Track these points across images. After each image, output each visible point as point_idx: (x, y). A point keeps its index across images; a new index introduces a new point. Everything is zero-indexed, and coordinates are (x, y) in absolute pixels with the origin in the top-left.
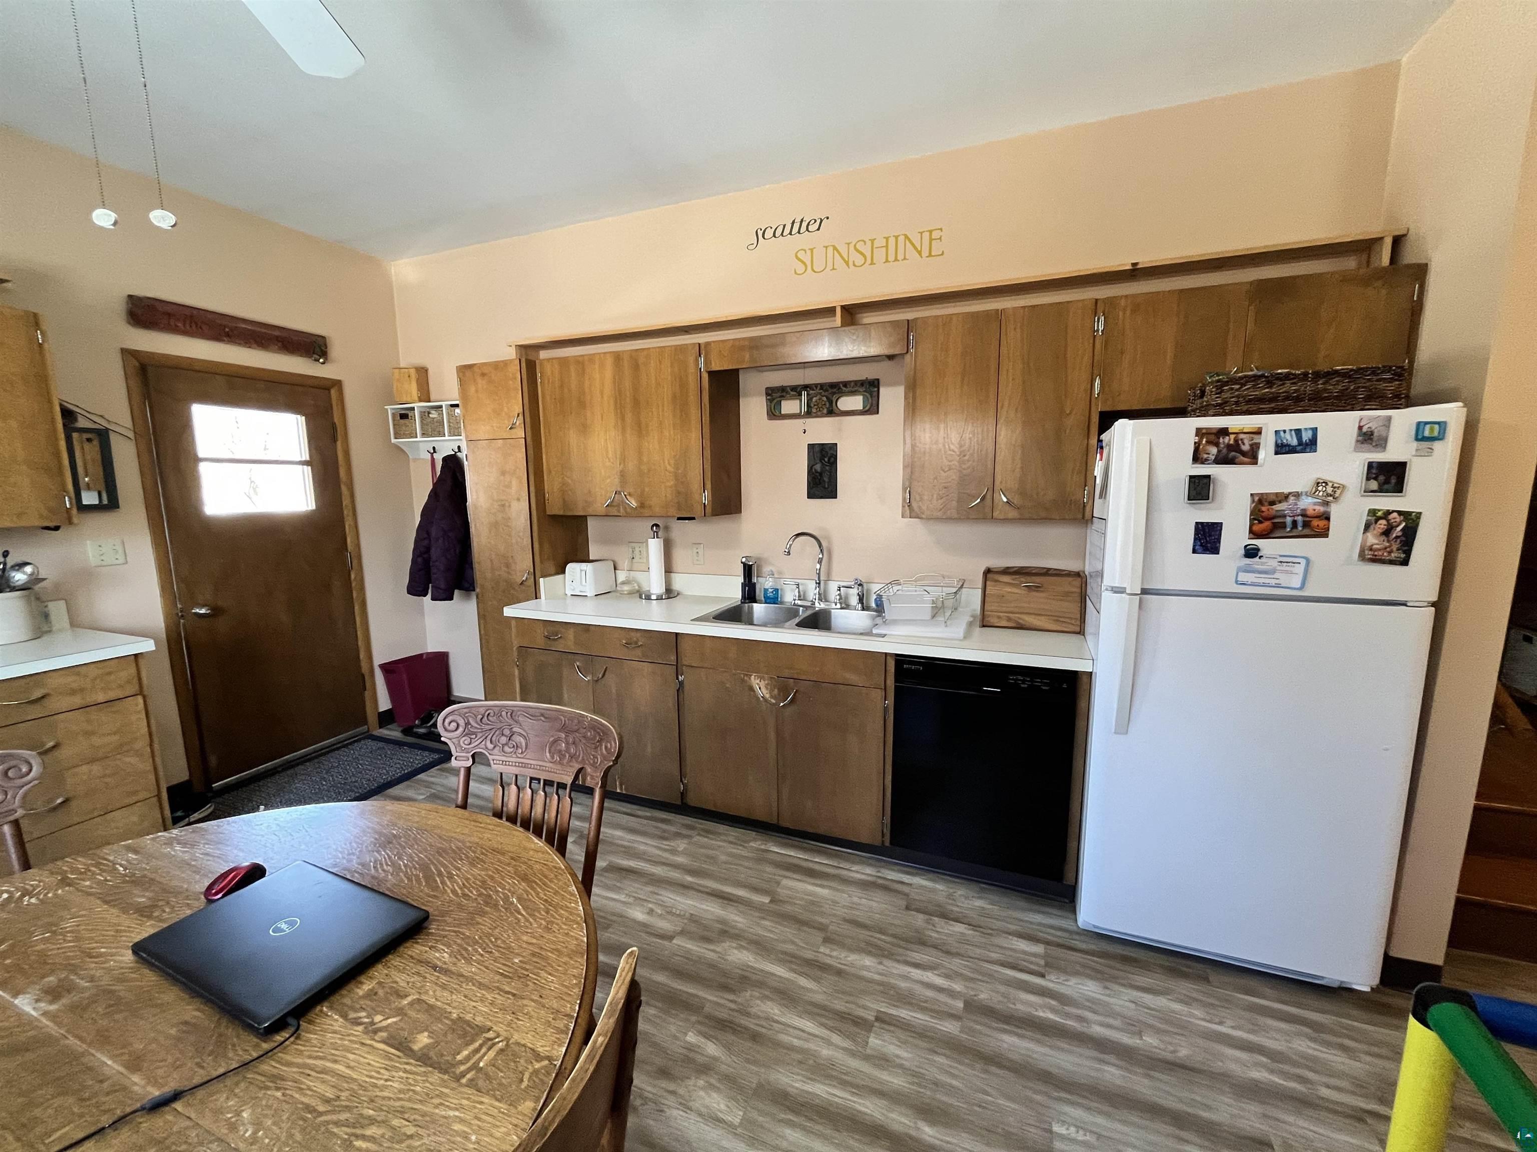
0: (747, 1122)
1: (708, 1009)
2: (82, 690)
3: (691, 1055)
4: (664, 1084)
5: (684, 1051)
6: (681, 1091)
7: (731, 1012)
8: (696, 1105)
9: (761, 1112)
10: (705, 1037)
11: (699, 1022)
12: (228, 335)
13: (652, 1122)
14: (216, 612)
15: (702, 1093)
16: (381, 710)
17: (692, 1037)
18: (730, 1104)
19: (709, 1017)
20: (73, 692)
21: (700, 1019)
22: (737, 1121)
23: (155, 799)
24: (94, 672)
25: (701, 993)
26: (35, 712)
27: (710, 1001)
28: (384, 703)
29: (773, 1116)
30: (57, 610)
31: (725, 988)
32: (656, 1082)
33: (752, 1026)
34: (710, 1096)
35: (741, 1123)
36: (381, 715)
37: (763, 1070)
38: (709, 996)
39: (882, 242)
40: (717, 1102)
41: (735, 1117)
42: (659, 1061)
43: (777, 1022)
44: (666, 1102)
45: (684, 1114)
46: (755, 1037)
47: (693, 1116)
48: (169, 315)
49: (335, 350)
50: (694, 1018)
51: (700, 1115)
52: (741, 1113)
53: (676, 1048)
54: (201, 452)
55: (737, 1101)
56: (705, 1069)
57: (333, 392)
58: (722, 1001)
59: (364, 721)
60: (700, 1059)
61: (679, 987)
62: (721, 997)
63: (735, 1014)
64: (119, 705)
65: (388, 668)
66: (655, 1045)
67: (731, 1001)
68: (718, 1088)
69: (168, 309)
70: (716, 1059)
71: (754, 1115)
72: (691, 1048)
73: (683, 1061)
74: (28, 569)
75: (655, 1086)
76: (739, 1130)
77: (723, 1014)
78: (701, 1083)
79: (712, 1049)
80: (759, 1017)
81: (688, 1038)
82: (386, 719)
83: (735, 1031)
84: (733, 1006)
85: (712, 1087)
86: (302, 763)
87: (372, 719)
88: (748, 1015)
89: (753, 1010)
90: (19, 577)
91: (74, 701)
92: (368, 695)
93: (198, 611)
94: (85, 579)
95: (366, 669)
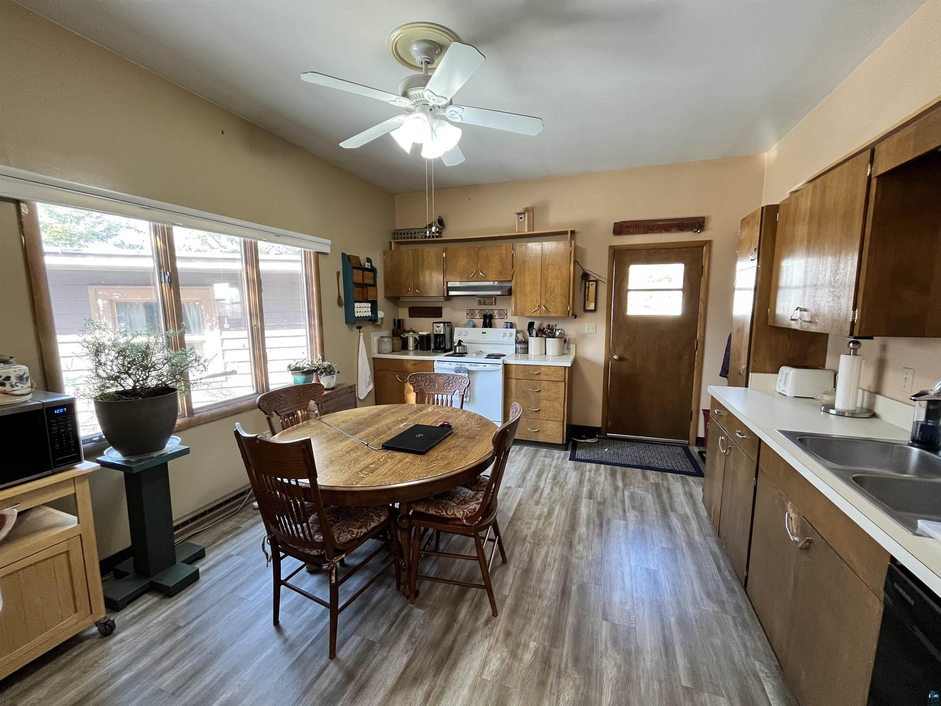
0: (484, 683)
1: (555, 650)
2: (549, 375)
3: (521, 647)
4: (502, 637)
5: (523, 642)
6: (499, 645)
7: (557, 666)
8: (492, 653)
9: (491, 692)
10: (535, 652)
11: (544, 647)
13: (480, 634)
14: (621, 359)
15: (499, 656)
16: (699, 437)
17: (533, 645)
18: (494, 672)
19: (550, 652)
20: (547, 374)
21: (547, 648)
22: (484, 677)
23: (562, 423)
25: (566, 645)
26: (537, 378)
27: (562, 651)
28: (701, 433)
29: (489, 698)
31: (576, 660)
32: (502, 632)
33: (550, 681)
34: (497, 660)
35: (483, 679)
37: (518, 690)
38: (567, 648)
40: (495, 664)
41: (487, 676)
42: (514, 630)
43: (558, 699)
44: (492, 638)
45: (486, 648)
46: (542, 683)
47: (485, 653)
48: (629, 227)
50: (547, 644)
51: (486, 657)
52: (489, 679)
53: (524, 638)
54: (630, 287)
55: (496, 676)
56: (514, 655)
57: (703, 248)
58: (564, 659)
60: (519, 652)
61: (567, 632)
62: (567, 659)
63: (557, 669)
66: (524, 626)
67: (566, 664)
68: (502, 664)
69: (629, 224)
70: (521, 660)
71: (489, 687)
72: (526, 646)
73: (517, 642)
74: (561, 331)
75: (500, 631)
76: (479, 679)
77: (554, 660)
78: (505, 654)
79: (528, 657)
80: (559, 684)
81: (532, 643)
82: (700, 442)
83: (543, 670)
84: (563, 666)
85: (503, 661)
86: (644, 443)
87: (692, 439)
88: (559, 677)
89: (563, 680)
90: (559, 333)
91: (547, 378)
92: (692, 423)
93: (615, 357)
94: (584, 336)
95: (694, 408)
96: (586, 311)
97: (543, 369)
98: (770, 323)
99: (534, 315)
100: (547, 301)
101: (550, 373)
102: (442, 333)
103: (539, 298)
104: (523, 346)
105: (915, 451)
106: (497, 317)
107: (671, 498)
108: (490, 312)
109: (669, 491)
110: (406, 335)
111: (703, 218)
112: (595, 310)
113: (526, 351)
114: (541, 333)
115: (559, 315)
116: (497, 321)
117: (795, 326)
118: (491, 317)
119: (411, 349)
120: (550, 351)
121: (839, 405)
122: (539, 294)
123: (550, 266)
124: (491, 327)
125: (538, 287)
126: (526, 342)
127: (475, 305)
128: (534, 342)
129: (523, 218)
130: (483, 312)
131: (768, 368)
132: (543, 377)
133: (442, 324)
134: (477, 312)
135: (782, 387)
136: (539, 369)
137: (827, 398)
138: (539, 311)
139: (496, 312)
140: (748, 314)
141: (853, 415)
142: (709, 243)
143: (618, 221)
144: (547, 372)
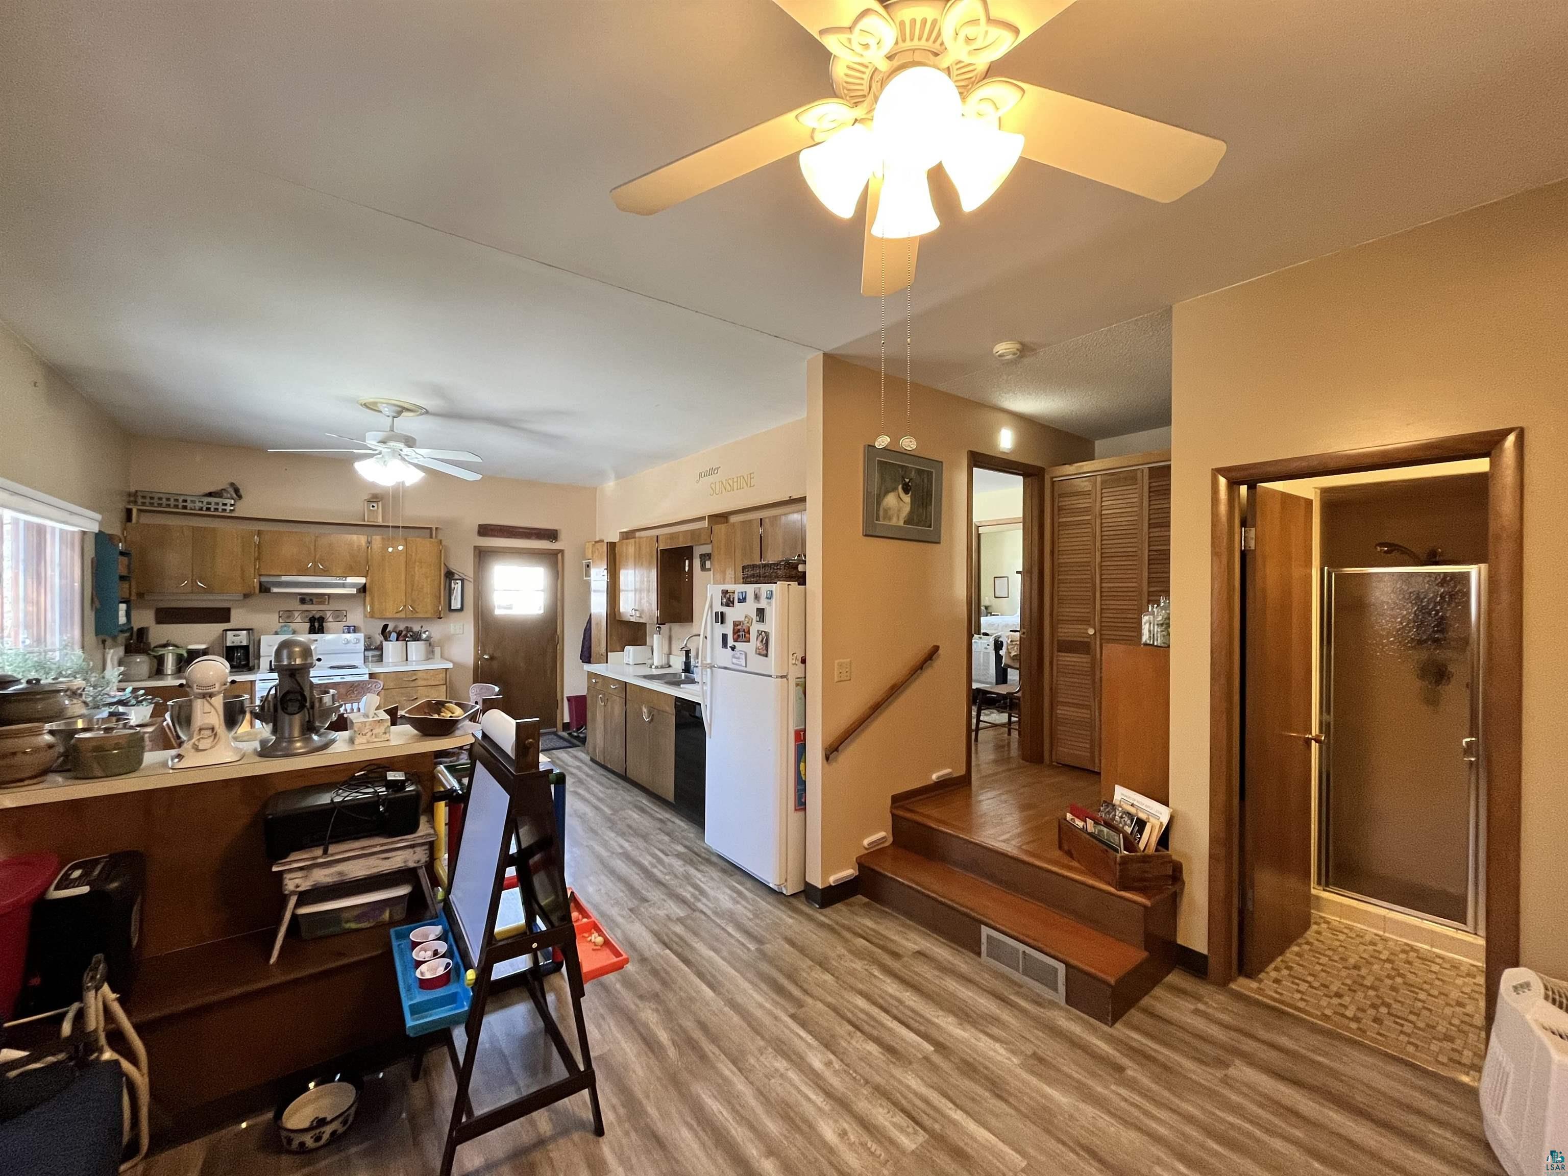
2: (427, 679)
12: (514, 535)
14: (492, 658)
16: (565, 721)
20: (425, 679)
24: (432, 673)
26: (412, 684)
28: (567, 719)
30: (437, 650)
36: (564, 724)
39: (735, 480)
48: (492, 530)
49: (562, 536)
54: (496, 587)
57: (560, 556)
59: (555, 726)
64: (437, 688)
65: (569, 699)
69: (492, 527)
74: (427, 633)
82: (566, 727)
87: (559, 725)
90: (424, 636)
91: (425, 683)
92: (559, 711)
93: (486, 657)
94: (449, 638)
95: (559, 697)
96: (451, 610)
97: (420, 675)
98: (617, 618)
99: (398, 615)
100: (414, 601)
101: (429, 677)
102: (244, 643)
103: (403, 598)
104: (377, 653)
105: (683, 674)
106: (330, 619)
107: (562, 761)
108: (320, 614)
109: (558, 758)
110: (162, 651)
111: (556, 530)
112: (461, 609)
113: (380, 658)
114: (400, 636)
115: (429, 615)
116: (330, 624)
117: (632, 619)
118: (322, 620)
119: (169, 672)
120: (413, 656)
121: (656, 664)
122: (403, 594)
123: (417, 563)
124: (323, 633)
125: (403, 586)
126: (380, 648)
127: (296, 605)
128: (392, 648)
129: (376, 507)
130: (307, 614)
131: (619, 649)
132: (420, 683)
133: (245, 632)
134: (296, 614)
135: (627, 659)
136: (415, 675)
137: (650, 662)
138: (403, 612)
139: (328, 614)
140: (602, 611)
141: (662, 667)
142: (562, 551)
143: (481, 523)
144: (425, 677)
